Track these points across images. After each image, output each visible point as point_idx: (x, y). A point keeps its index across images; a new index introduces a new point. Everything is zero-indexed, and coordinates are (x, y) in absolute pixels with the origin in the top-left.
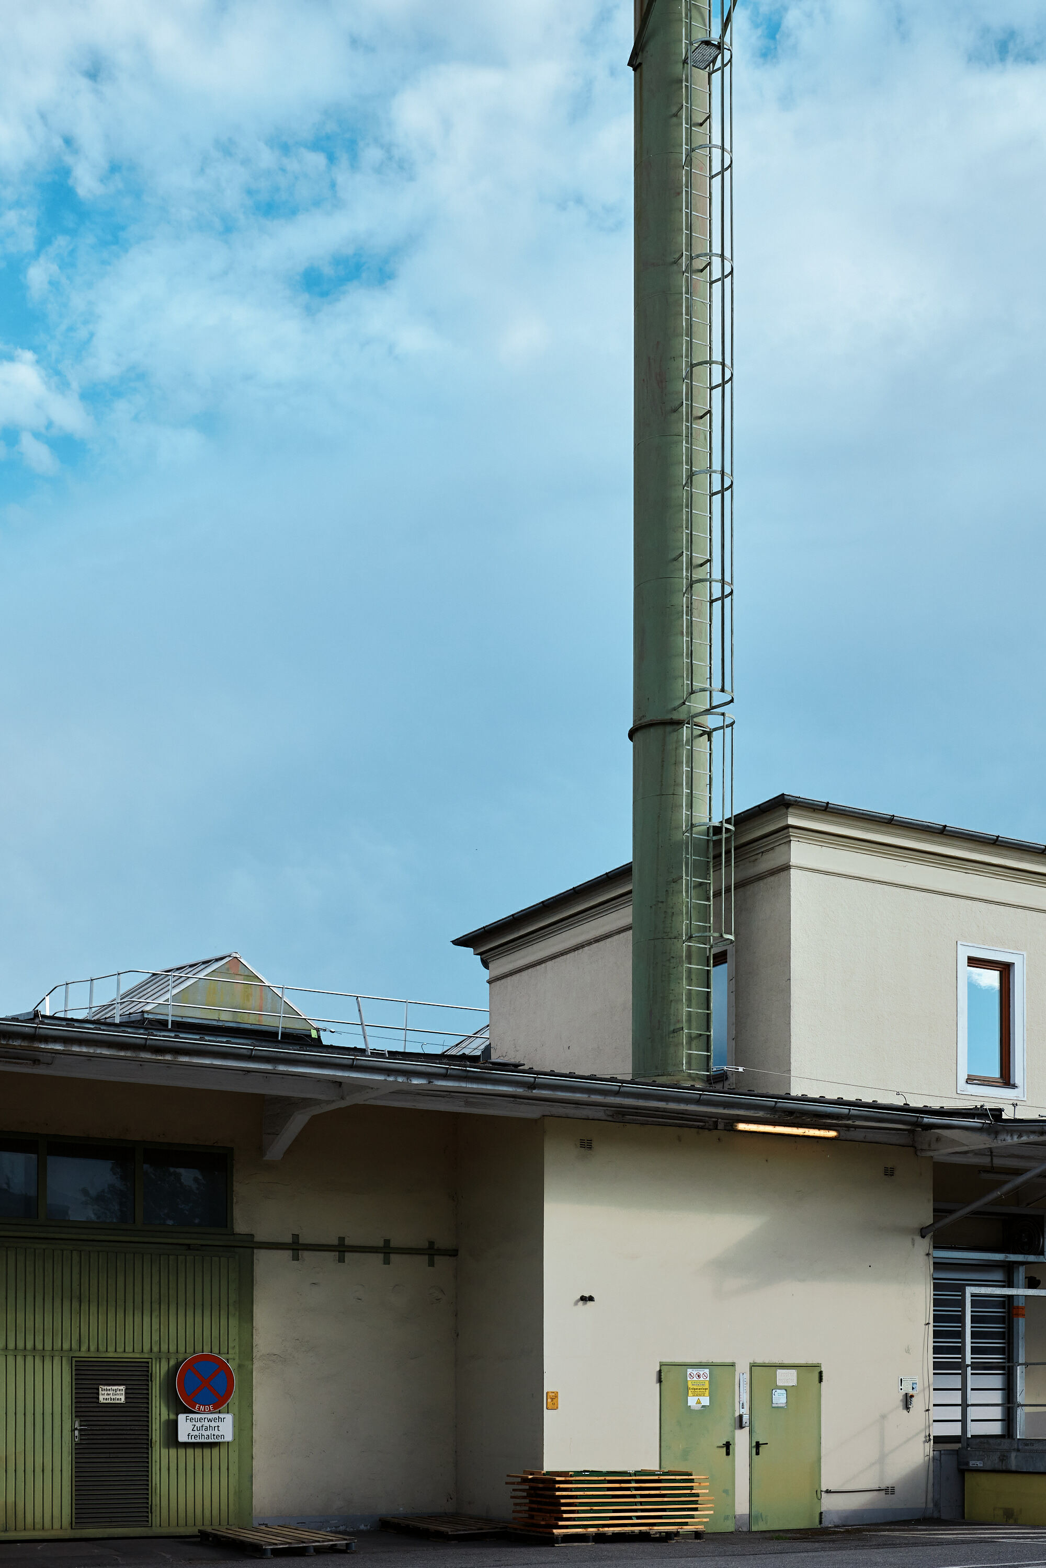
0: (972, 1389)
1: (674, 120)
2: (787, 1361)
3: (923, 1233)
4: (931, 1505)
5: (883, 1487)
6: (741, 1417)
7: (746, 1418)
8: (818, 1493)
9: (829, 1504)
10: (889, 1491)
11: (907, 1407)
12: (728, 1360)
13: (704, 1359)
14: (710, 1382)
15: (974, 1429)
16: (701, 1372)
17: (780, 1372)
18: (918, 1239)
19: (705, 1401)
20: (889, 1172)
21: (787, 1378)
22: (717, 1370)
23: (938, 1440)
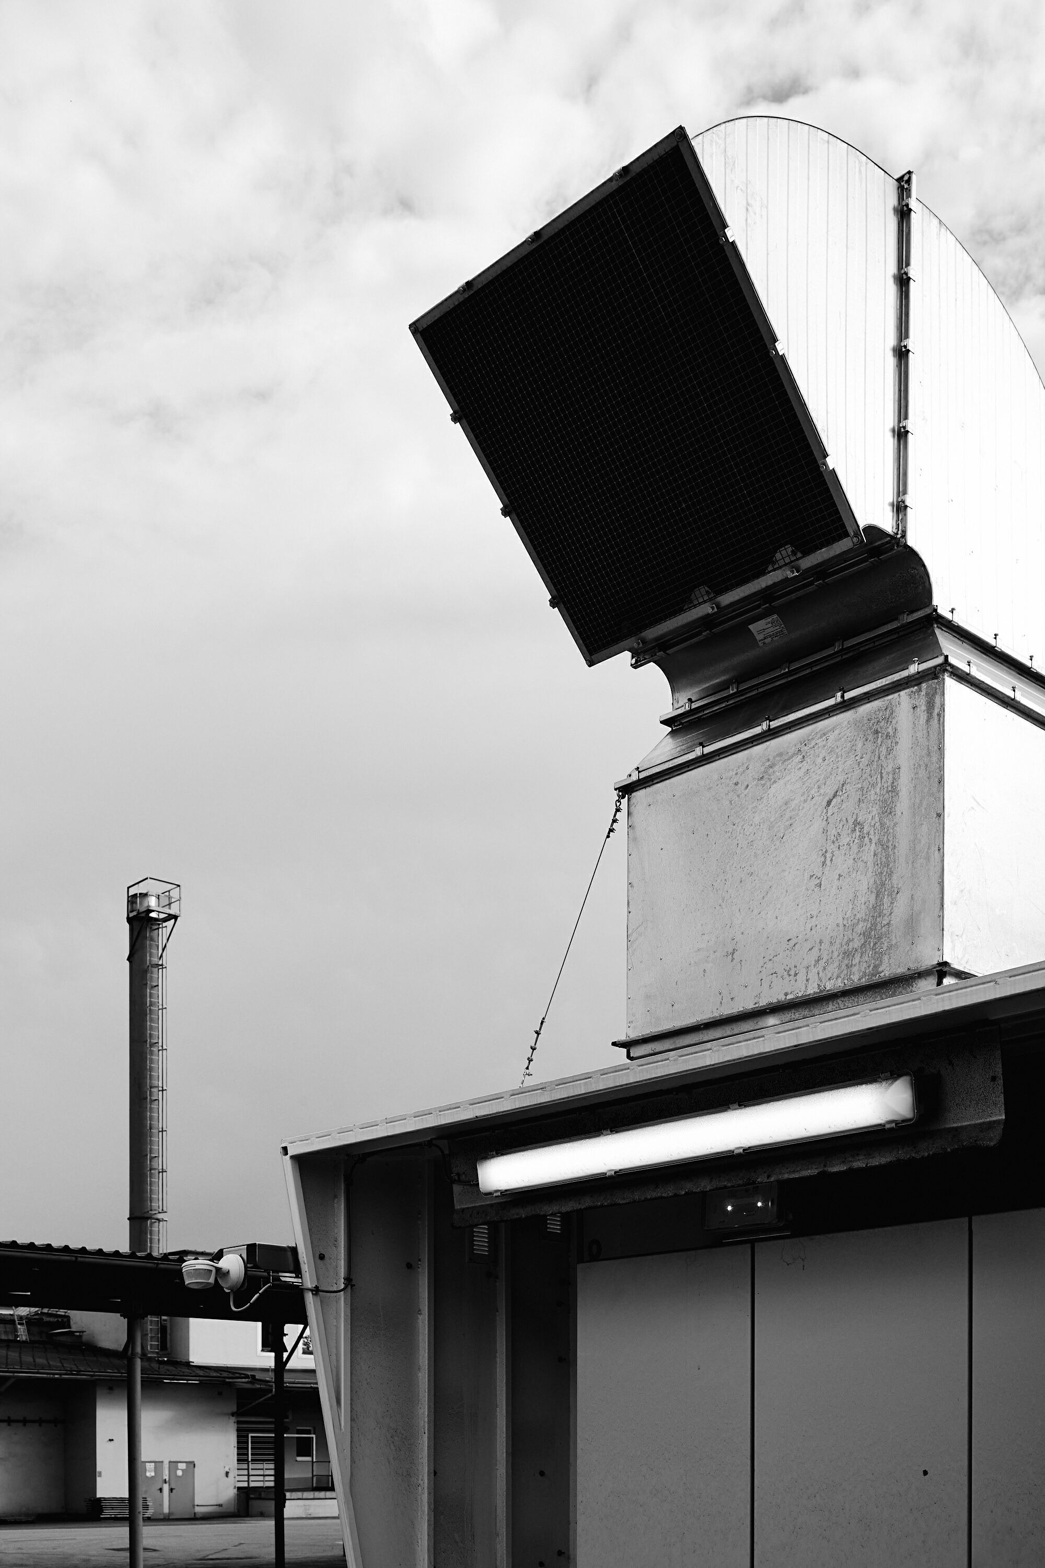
0: (252, 1469)
1: (145, 986)
2: (182, 1460)
3: (233, 1414)
4: (236, 1511)
5: (218, 1504)
6: (165, 1480)
7: (167, 1480)
8: (194, 1506)
9: (197, 1509)
10: (220, 1505)
11: (227, 1476)
12: (161, 1460)
13: (152, 1460)
14: (155, 1468)
15: (252, 1484)
16: (151, 1464)
17: (179, 1464)
18: (231, 1417)
19: (153, 1474)
20: (220, 1394)
21: (182, 1466)
22: (157, 1464)
23: (239, 1488)
